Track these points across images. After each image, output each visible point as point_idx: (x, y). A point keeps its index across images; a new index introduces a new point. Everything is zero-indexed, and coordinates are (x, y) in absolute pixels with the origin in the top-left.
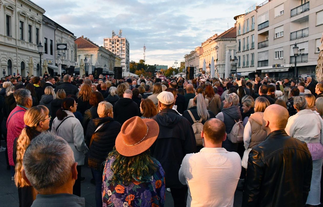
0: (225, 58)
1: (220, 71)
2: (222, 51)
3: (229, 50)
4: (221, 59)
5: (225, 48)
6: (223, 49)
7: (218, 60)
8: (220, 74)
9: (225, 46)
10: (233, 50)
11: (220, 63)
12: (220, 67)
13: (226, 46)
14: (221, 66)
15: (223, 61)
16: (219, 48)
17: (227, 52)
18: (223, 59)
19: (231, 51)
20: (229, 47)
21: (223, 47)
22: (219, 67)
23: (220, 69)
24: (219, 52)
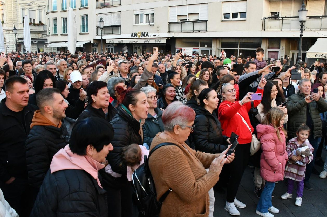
0: (16, 20)
1: (9, 40)
2: (11, 10)
3: (22, 8)
4: (9, 22)
5: (15, 5)
6: (12, 6)
7: (5, 23)
8: (11, 44)
9: (15, 2)
10: (38, 10)
11: (9, 28)
12: (9, 34)
13: (17, 3)
14: (11, 32)
15: (13, 24)
16: (5, 4)
17: (20, 11)
18: (13, 22)
19: (24, 11)
20: (21, 4)
21: (12, 4)
22: (7, 33)
23: (9, 36)
24: (5, 10)
